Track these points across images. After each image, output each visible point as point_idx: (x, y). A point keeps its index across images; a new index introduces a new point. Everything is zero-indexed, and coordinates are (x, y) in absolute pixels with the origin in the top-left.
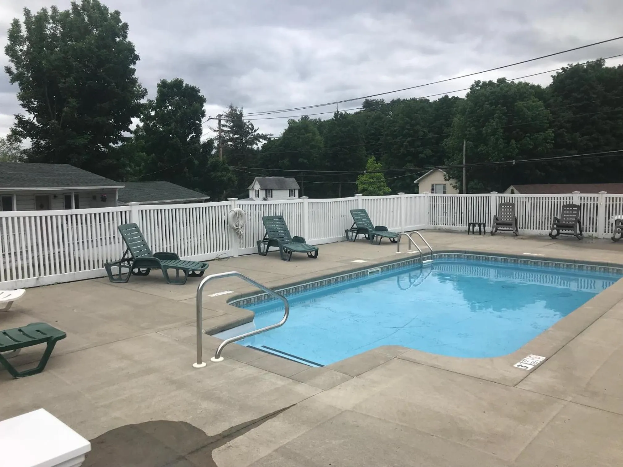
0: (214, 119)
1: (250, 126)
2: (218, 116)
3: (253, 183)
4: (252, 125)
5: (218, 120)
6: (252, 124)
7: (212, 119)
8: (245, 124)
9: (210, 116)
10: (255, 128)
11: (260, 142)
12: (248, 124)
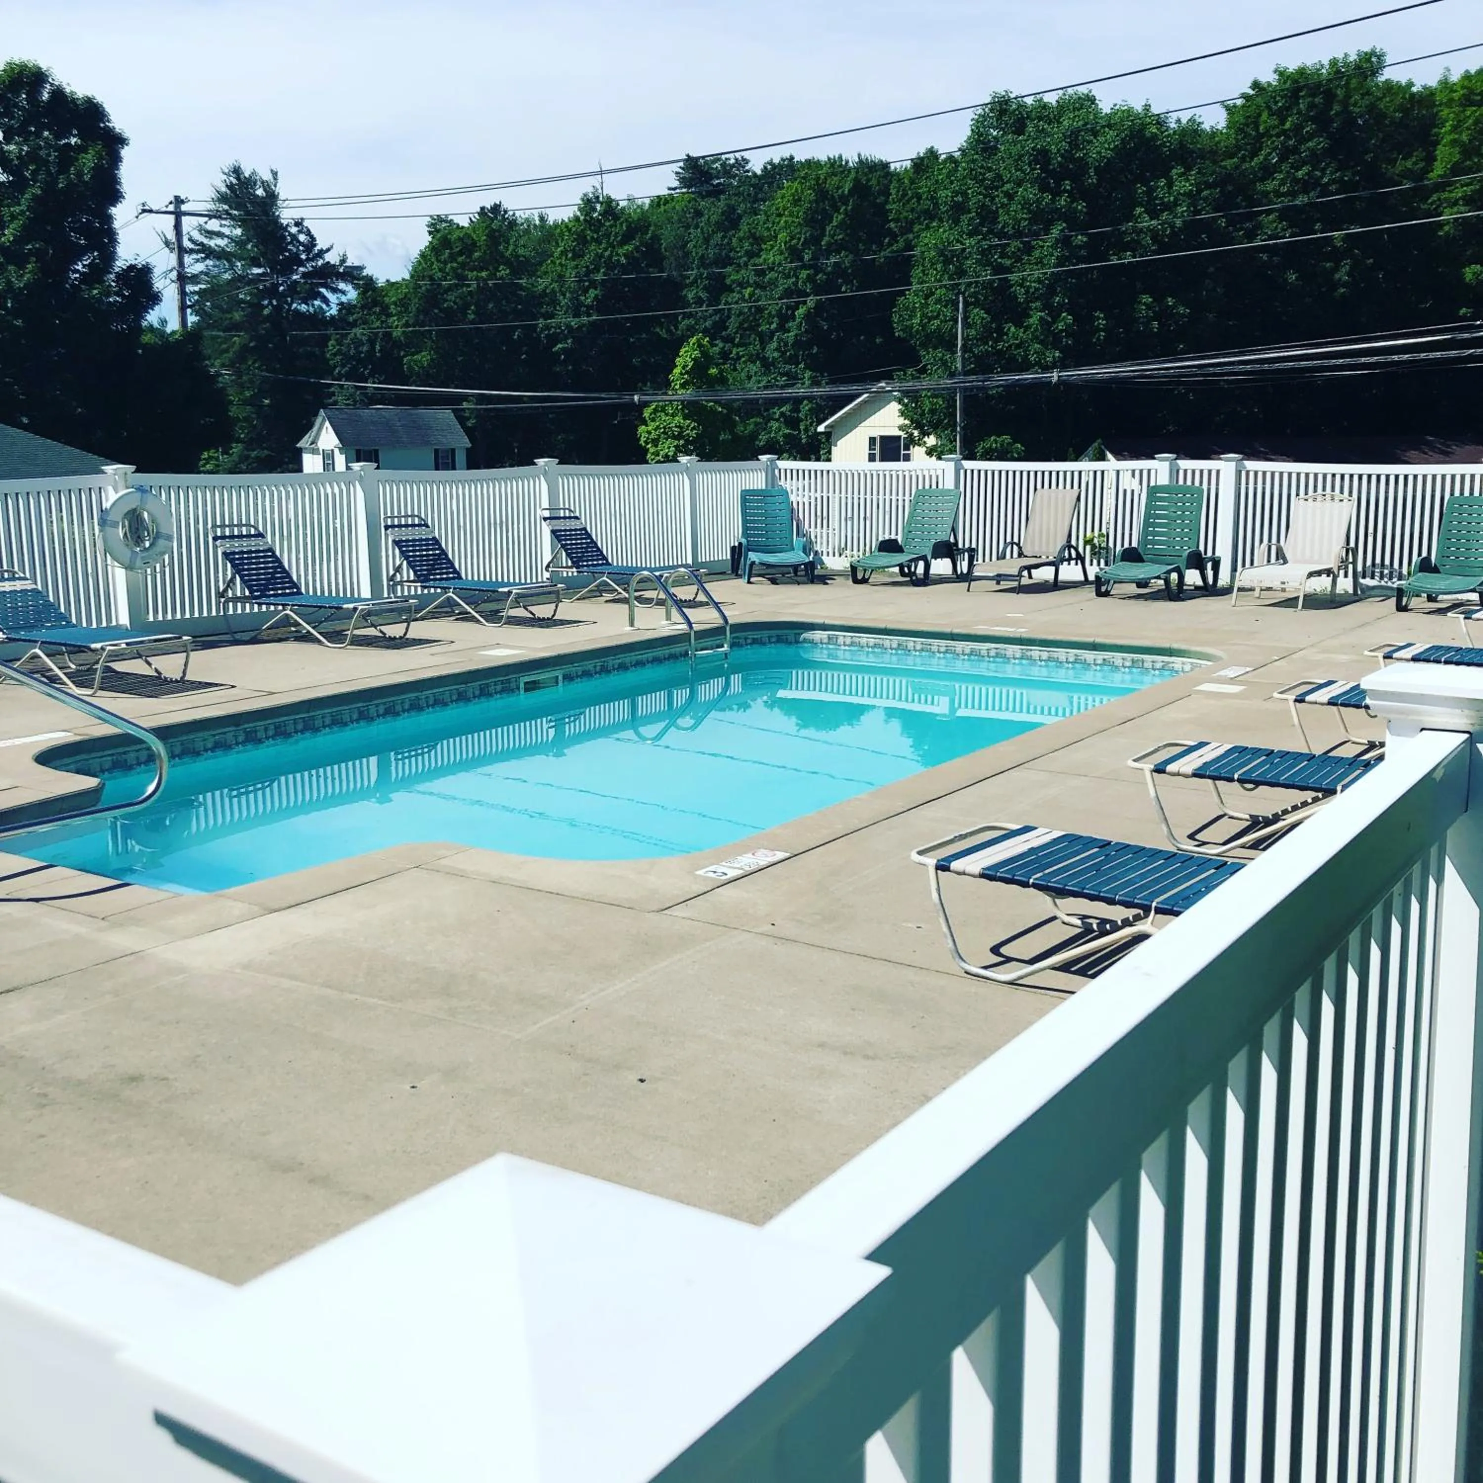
0: (158, 212)
1: (302, 238)
2: (171, 203)
3: (315, 429)
4: (309, 233)
5: (172, 218)
6: (309, 230)
7: (151, 211)
8: (285, 228)
9: (144, 205)
10: (321, 245)
11: (335, 290)
12: (294, 230)
